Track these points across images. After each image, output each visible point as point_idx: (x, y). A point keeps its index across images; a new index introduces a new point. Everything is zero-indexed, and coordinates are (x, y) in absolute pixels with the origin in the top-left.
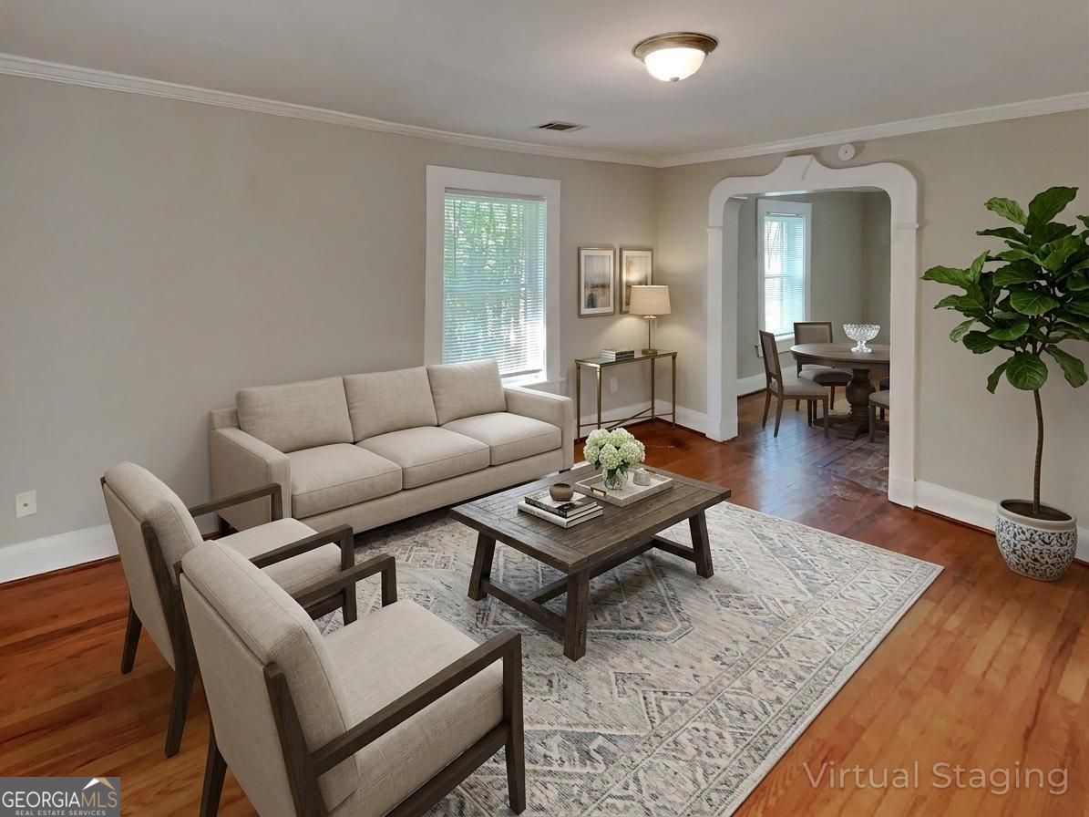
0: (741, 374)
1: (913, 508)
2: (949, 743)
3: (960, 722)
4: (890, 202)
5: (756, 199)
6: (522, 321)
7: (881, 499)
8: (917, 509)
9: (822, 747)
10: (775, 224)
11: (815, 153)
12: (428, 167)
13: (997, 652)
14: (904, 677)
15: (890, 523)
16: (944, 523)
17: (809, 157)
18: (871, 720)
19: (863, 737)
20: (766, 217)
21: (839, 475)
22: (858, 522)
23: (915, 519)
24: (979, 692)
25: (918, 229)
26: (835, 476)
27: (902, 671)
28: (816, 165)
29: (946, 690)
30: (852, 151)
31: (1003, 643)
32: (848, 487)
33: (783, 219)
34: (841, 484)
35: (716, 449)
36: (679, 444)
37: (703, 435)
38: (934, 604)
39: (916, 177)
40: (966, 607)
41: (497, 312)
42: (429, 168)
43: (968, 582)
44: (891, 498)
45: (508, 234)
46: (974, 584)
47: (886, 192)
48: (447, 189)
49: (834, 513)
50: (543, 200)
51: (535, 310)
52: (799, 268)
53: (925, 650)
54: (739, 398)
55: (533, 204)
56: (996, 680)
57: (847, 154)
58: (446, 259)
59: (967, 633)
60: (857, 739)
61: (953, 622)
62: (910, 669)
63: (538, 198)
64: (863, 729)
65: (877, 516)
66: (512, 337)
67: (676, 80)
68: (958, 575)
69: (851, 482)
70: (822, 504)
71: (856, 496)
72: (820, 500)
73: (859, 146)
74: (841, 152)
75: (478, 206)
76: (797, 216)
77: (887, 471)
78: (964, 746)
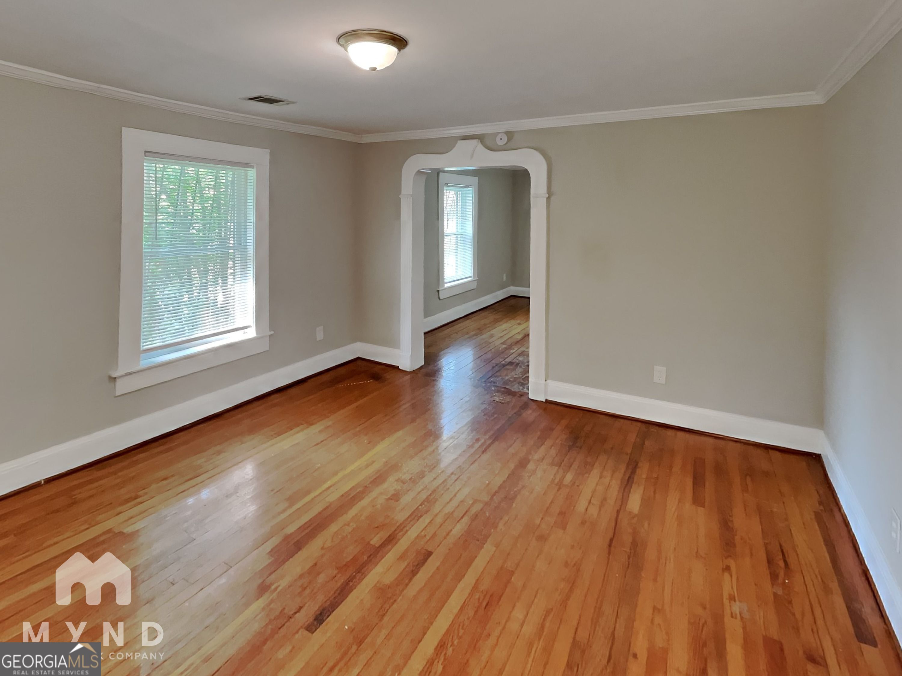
0: (427, 313)
1: (544, 401)
2: (566, 564)
3: (573, 547)
4: (530, 178)
5: (438, 172)
6: (230, 279)
7: (524, 398)
8: (547, 401)
9: (485, 596)
10: (452, 193)
11: (480, 138)
12: (123, 128)
13: (594, 491)
14: (539, 526)
15: (530, 415)
16: (562, 408)
17: (474, 142)
18: (518, 565)
19: (513, 579)
20: (445, 188)
21: (498, 384)
22: (510, 417)
23: (545, 409)
24: (583, 523)
25: (547, 198)
26: (494, 386)
27: (538, 521)
28: (480, 147)
29: (564, 528)
30: (505, 139)
31: (597, 484)
32: (503, 393)
33: (457, 189)
34: (498, 391)
35: (408, 377)
36: (376, 377)
37: (397, 367)
38: (557, 468)
39: (546, 160)
40: (575, 466)
41: (204, 273)
42: (126, 132)
43: (577, 447)
44: (531, 396)
45: (215, 200)
46: (581, 448)
47: (527, 170)
48: (147, 153)
49: (494, 413)
50: (253, 167)
51: (244, 269)
52: (469, 228)
53: (552, 502)
54: (425, 333)
55: (241, 171)
56: (593, 511)
57: (501, 141)
58: (146, 223)
59: (576, 484)
60: (509, 581)
61: (569, 477)
62: (542, 519)
63: (247, 165)
64: (512, 573)
65: (522, 411)
66: (220, 298)
67: (374, 69)
68: (571, 444)
69: (505, 388)
70: (485, 409)
71: (508, 398)
72: (483, 407)
73: (510, 135)
74: (498, 138)
75: (182, 173)
76: (468, 186)
77: (528, 377)
78: (575, 564)
